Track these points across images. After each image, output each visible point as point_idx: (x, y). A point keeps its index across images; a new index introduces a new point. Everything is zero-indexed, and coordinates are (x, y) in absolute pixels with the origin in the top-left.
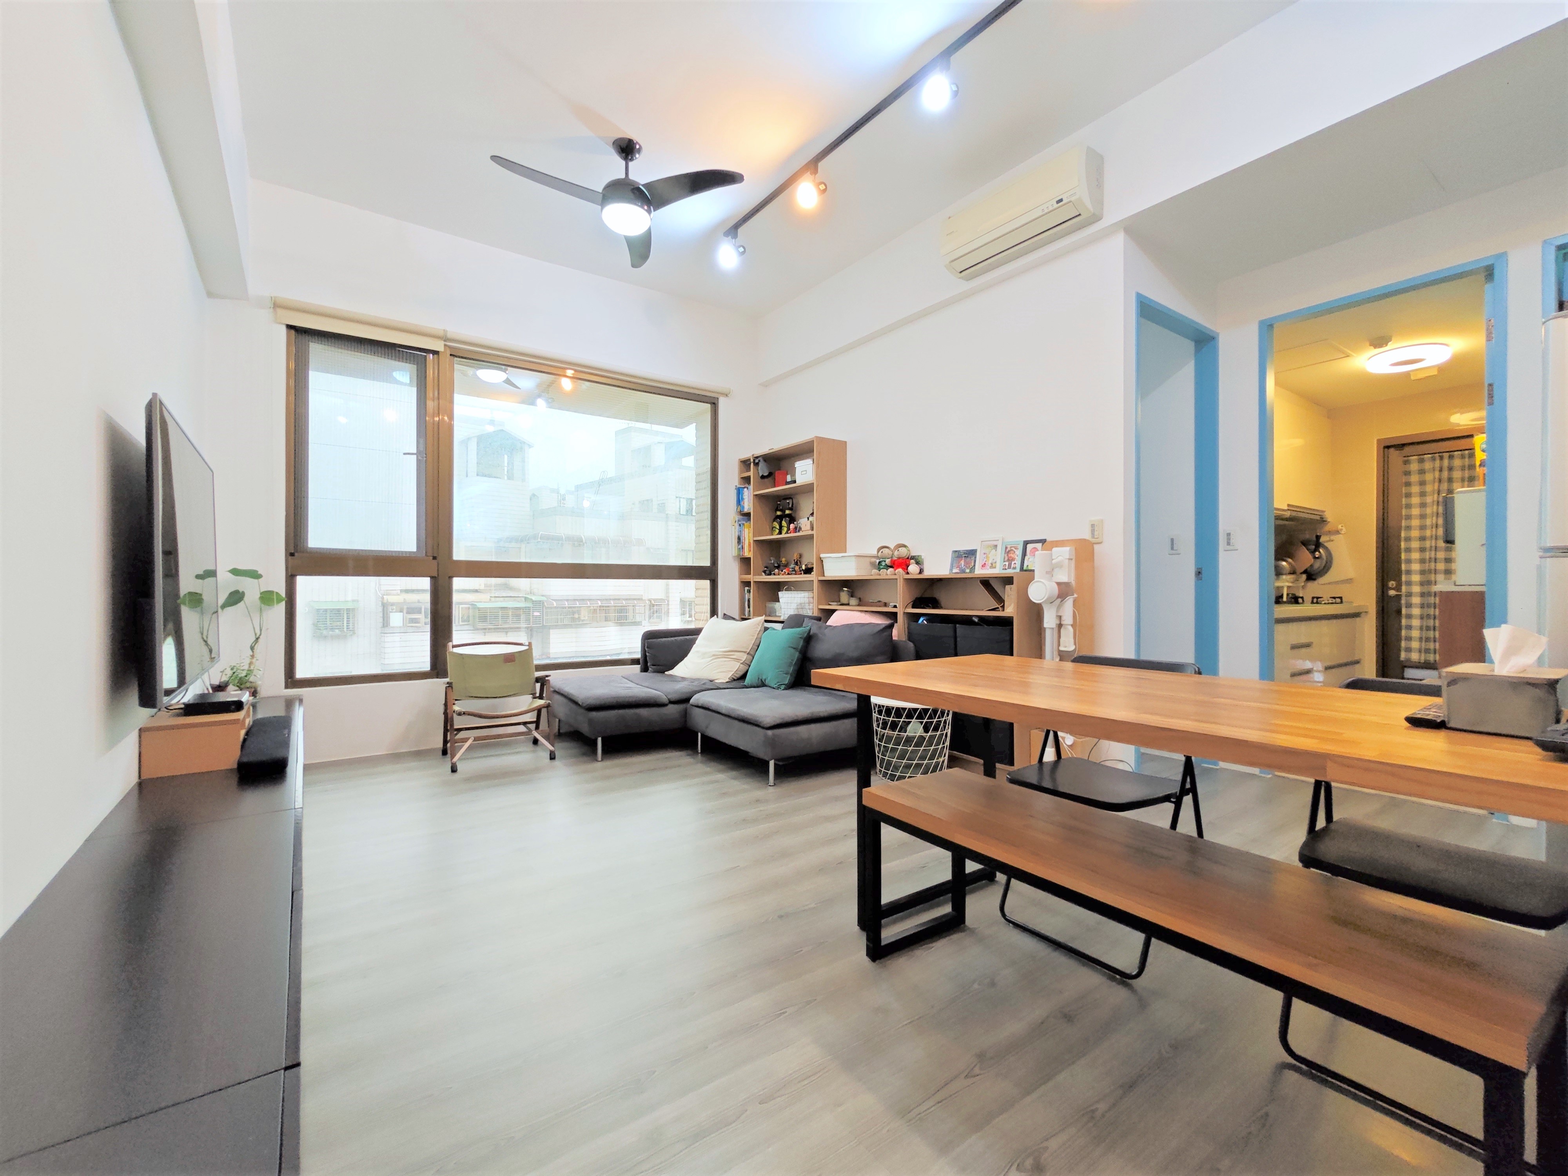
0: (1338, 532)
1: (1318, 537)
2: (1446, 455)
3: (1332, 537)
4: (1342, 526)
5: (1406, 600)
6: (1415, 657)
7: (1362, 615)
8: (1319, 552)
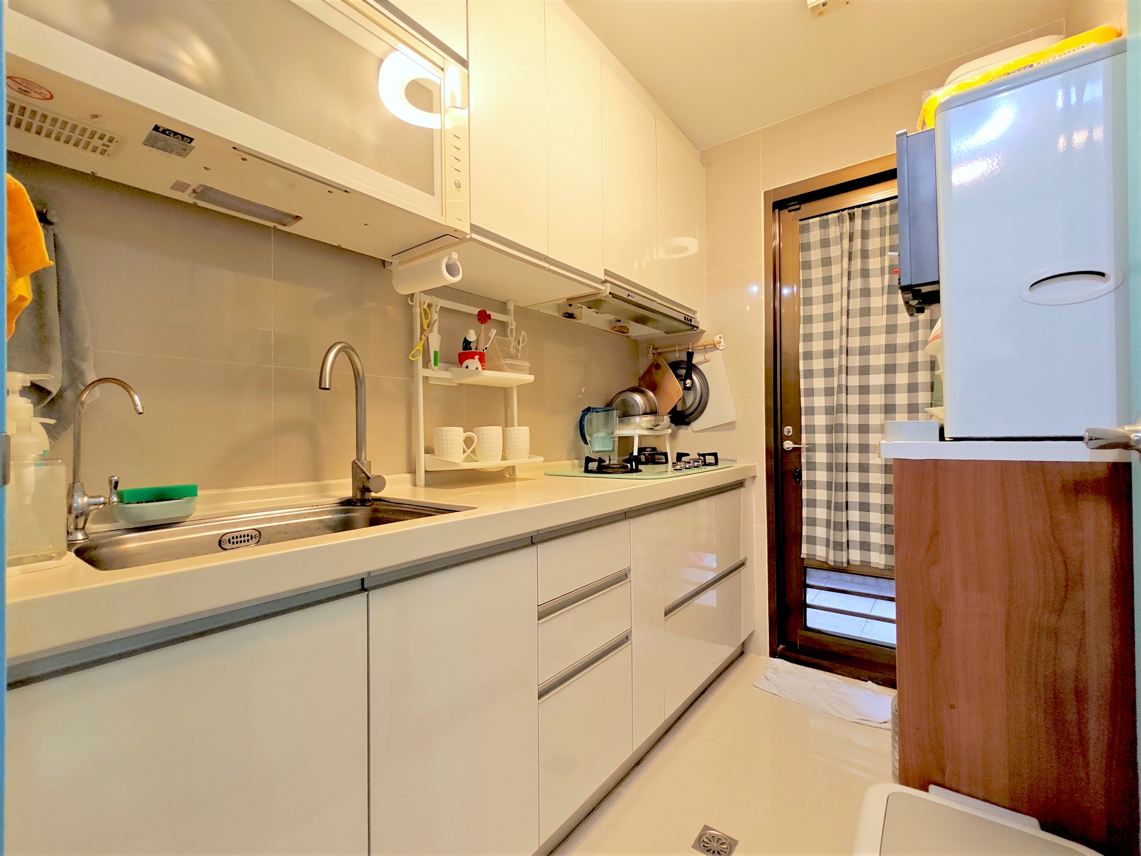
0: (714, 347)
1: (690, 355)
2: (858, 212)
3: (708, 355)
4: (720, 338)
5: (807, 457)
6: (820, 552)
7: (746, 484)
8: (691, 379)
